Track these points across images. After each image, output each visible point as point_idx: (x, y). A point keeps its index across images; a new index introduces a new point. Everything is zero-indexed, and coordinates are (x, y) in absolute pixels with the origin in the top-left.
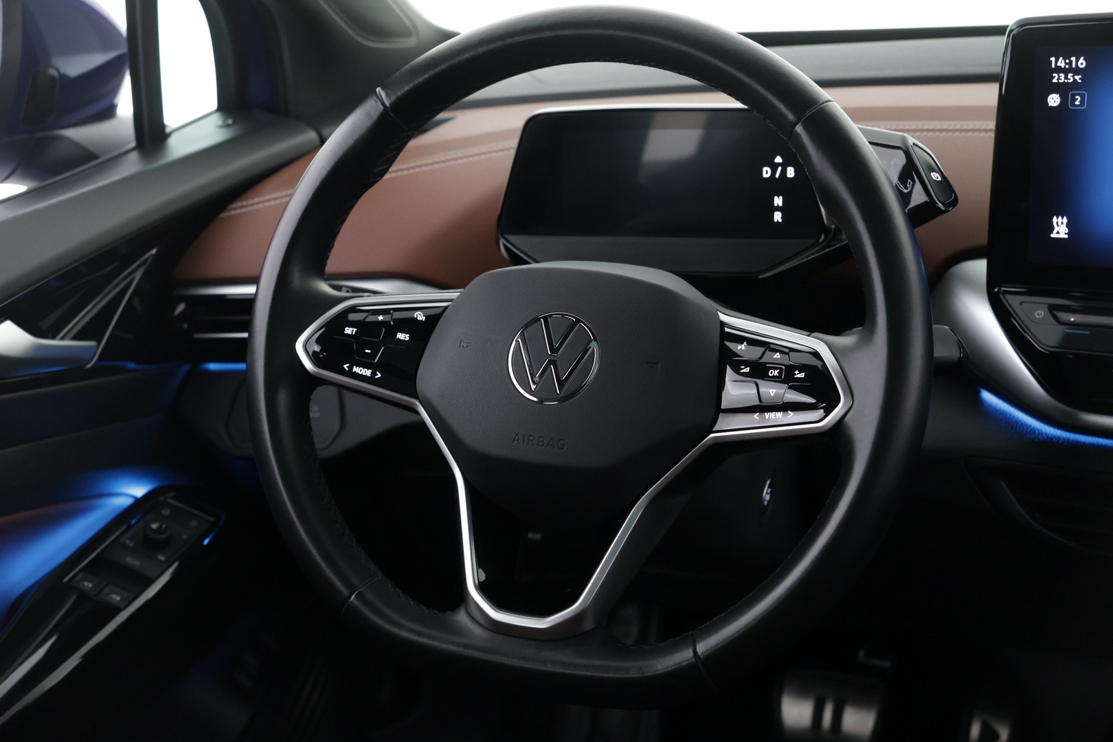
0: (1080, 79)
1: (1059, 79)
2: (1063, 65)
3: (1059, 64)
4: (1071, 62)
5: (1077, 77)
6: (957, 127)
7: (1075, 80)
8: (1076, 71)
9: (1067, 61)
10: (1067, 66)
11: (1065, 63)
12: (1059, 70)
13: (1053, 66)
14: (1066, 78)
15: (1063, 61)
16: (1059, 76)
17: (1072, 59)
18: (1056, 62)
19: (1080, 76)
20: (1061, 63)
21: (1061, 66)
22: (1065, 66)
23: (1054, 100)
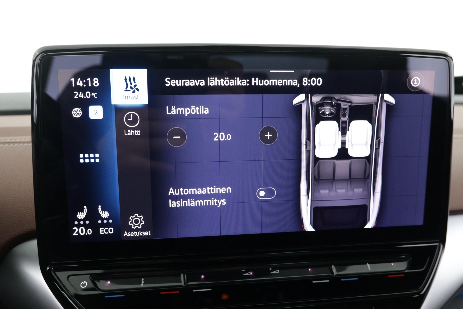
0: (96, 95)
1: (79, 96)
2: (81, 84)
3: (78, 84)
4: (87, 82)
5: (93, 94)
6: (17, 140)
7: (92, 96)
8: (92, 89)
9: (84, 81)
10: (85, 86)
11: (83, 82)
12: (78, 88)
13: (74, 86)
14: (85, 95)
15: (81, 81)
16: (79, 94)
17: (88, 80)
18: (76, 82)
19: (96, 94)
20: (79, 83)
21: (80, 85)
22: (83, 85)
23: (77, 113)
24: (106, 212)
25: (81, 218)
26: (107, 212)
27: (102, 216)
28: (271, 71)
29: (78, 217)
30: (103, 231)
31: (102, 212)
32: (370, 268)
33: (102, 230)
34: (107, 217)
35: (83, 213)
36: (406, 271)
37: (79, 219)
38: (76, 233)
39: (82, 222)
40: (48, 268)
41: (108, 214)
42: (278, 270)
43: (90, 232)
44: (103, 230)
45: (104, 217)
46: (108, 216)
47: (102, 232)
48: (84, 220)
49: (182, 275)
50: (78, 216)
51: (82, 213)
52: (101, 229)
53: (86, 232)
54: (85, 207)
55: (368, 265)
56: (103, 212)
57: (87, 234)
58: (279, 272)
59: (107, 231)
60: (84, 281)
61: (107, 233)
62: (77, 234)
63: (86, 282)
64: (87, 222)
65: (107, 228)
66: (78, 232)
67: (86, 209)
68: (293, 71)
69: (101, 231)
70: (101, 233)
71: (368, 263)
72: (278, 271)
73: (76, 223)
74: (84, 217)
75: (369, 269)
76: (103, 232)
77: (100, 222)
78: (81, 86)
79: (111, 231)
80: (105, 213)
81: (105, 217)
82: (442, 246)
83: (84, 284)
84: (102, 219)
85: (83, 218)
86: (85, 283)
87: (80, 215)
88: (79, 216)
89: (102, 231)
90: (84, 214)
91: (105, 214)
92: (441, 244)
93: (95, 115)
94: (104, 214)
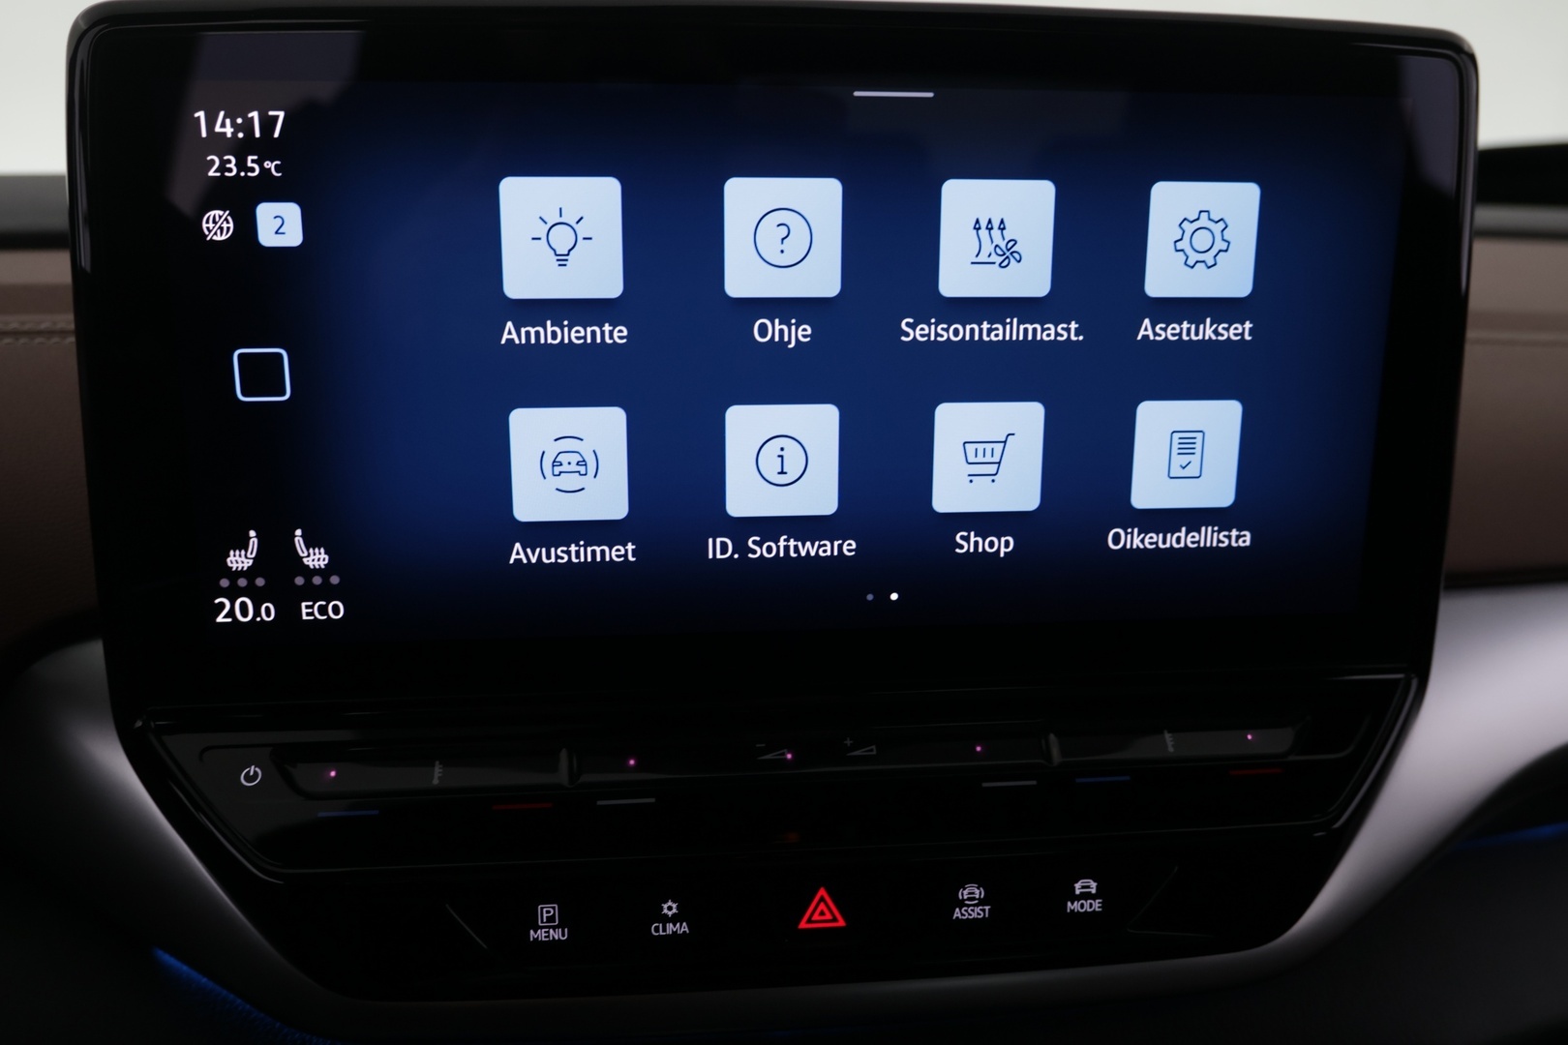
0: (277, 168)
1: (222, 168)
2: (229, 131)
3: (218, 129)
4: (248, 125)
5: (267, 164)
7: (265, 172)
8: (266, 148)
9: (239, 121)
10: (241, 134)
11: (234, 124)
12: (218, 143)
13: (204, 134)
14: (241, 165)
15: (228, 121)
16: (224, 163)
17: (250, 115)
18: (211, 124)
19: (278, 162)
20: (223, 125)
21: (225, 133)
22: (234, 134)
23: (218, 225)
24: (319, 549)
25: (240, 569)
26: (322, 550)
27: (306, 563)
28: (857, 94)
29: (230, 564)
30: (310, 610)
31: (308, 550)
32: (1173, 746)
33: (307, 607)
34: (323, 567)
35: (246, 551)
36: (1292, 758)
37: (234, 569)
38: (225, 617)
39: (242, 582)
40: (139, 724)
41: (327, 557)
42: (874, 747)
43: (269, 612)
44: (312, 607)
45: (312, 567)
46: (326, 562)
47: (308, 614)
48: (249, 574)
49: (564, 755)
50: (228, 560)
51: (243, 552)
52: (304, 604)
53: (257, 613)
54: (252, 533)
55: (1168, 736)
56: (311, 550)
57: (258, 619)
58: (874, 753)
59: (323, 610)
60: (253, 767)
61: (325, 617)
62: (229, 620)
63: (257, 769)
64: (260, 582)
65: (324, 603)
66: (231, 614)
67: (256, 540)
68: (930, 95)
69: (304, 611)
70: (305, 617)
71: (1169, 732)
72: (872, 750)
73: (225, 583)
74: (250, 564)
75: (1171, 749)
76: (312, 614)
77: (299, 581)
78: (229, 135)
79: (336, 610)
80: (315, 554)
81: (317, 567)
82: (1415, 683)
83: (252, 773)
84: (309, 573)
85: (245, 569)
86: (255, 772)
87: (237, 558)
88: (234, 562)
89: (307, 611)
90: (249, 555)
91: (317, 556)
92: (1413, 675)
93: (277, 233)
94: (312, 557)
